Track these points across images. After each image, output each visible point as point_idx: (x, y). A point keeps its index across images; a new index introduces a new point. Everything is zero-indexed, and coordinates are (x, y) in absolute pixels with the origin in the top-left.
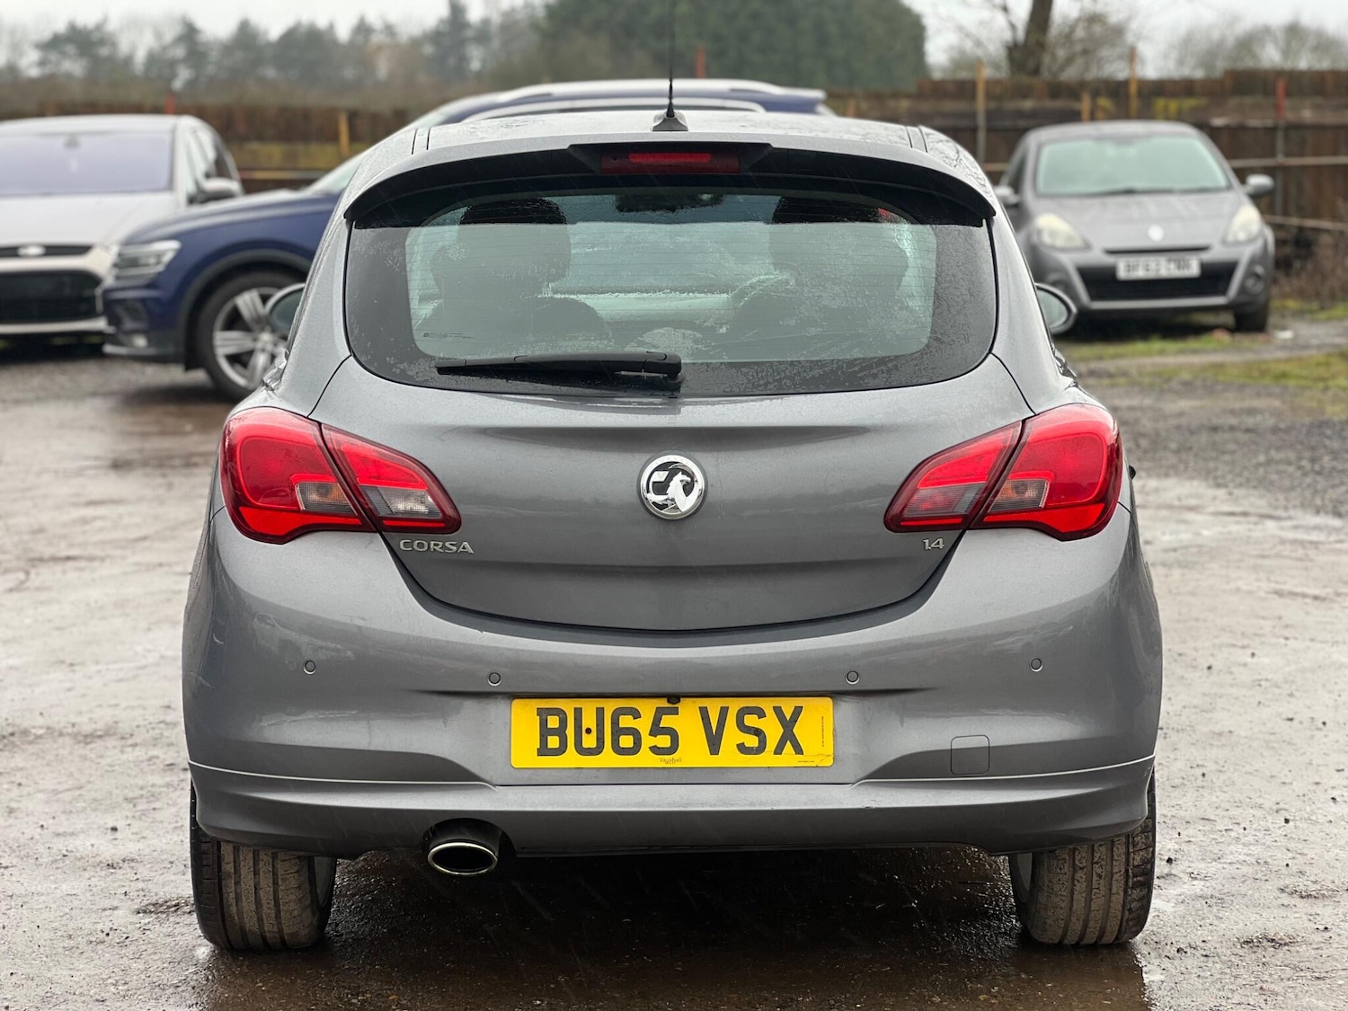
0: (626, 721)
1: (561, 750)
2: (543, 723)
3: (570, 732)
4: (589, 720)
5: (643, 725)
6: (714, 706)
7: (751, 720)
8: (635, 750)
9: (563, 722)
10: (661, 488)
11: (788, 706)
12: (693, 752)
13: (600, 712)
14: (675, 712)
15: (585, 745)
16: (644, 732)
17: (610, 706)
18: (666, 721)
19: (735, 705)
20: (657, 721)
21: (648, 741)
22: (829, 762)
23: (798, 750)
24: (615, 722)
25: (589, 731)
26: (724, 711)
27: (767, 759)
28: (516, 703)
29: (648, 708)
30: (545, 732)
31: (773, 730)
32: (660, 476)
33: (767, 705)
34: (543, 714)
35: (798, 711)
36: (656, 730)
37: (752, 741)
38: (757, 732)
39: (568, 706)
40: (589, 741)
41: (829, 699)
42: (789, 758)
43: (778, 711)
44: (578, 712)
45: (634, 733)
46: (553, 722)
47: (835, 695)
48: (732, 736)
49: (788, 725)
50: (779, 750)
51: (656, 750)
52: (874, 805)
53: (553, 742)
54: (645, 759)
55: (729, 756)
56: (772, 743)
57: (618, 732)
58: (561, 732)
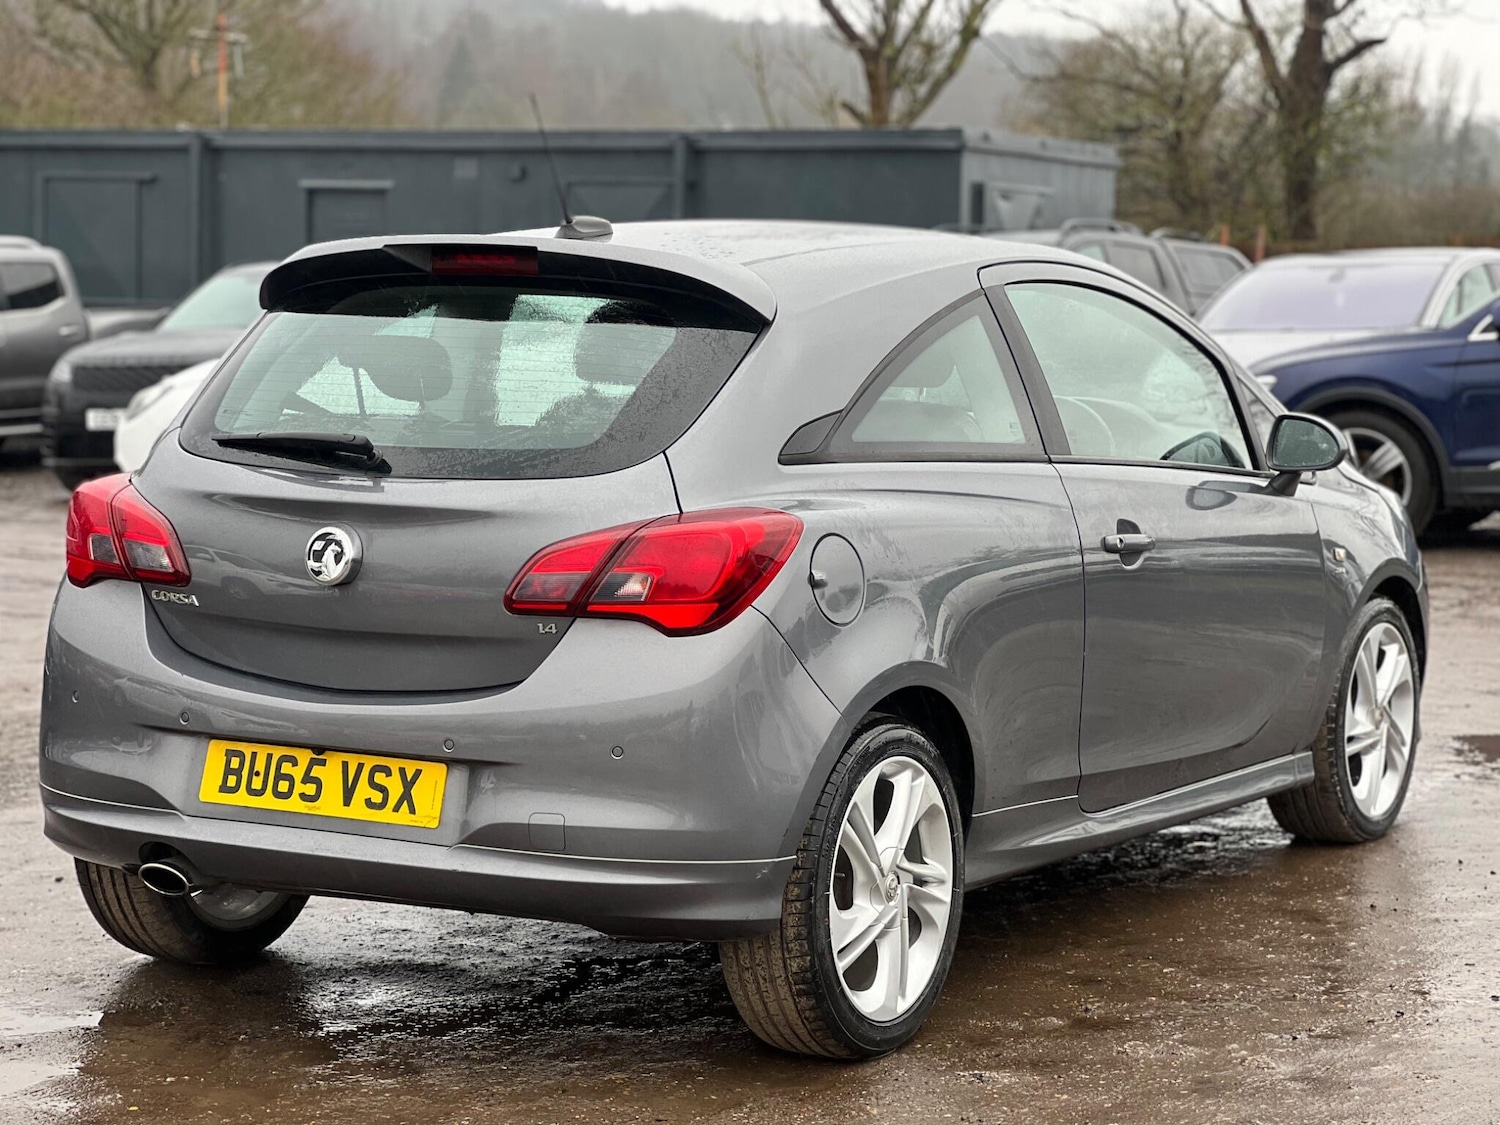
0: (286, 768)
1: (235, 790)
2: (228, 762)
3: (245, 773)
4: (260, 766)
5: (298, 773)
6: (353, 761)
7: (380, 778)
8: (287, 795)
9: (242, 764)
10: (318, 556)
11: (411, 767)
12: (331, 803)
13: (270, 757)
14: (323, 763)
15: (253, 787)
16: (298, 779)
17: (278, 752)
18: (316, 771)
19: (370, 762)
20: (309, 769)
21: (299, 788)
22: (434, 824)
23: (412, 811)
24: (279, 768)
25: (257, 774)
26: (361, 766)
27: (385, 816)
28: (213, 742)
29: (304, 757)
30: (228, 771)
31: (395, 788)
32: (318, 546)
33: (394, 764)
34: (230, 754)
35: (418, 773)
36: (307, 779)
37: (377, 797)
38: (383, 790)
39: (247, 749)
40: (257, 783)
41: (444, 766)
42: (403, 817)
43: (402, 771)
44: (254, 755)
45: (290, 779)
46: (235, 763)
47: (450, 763)
48: (363, 790)
49: (408, 785)
50: (396, 809)
51: (304, 797)
52: (461, 869)
53: (232, 781)
54: (294, 804)
55: (358, 810)
56: (392, 802)
57: (279, 777)
58: (238, 773)
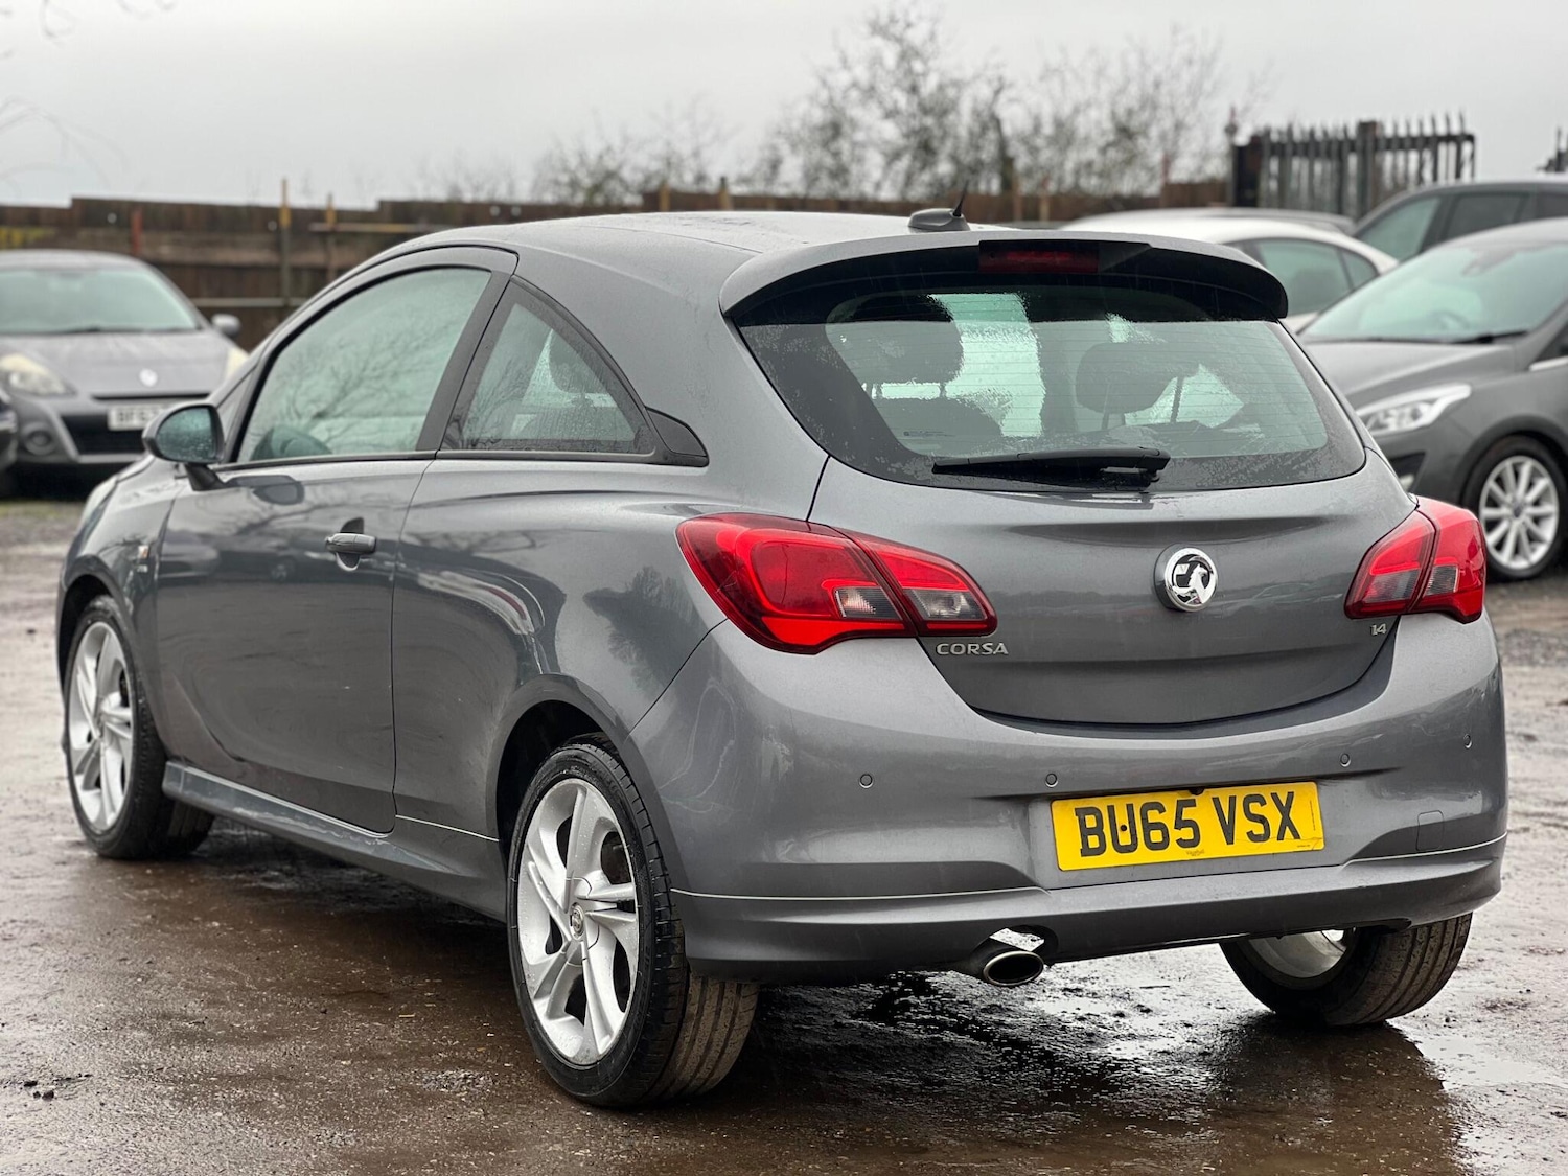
0: (1153, 817)
1: (1101, 850)
2: (1082, 823)
3: (1107, 830)
4: (1122, 818)
5: (1169, 818)
6: (1224, 795)
7: (1255, 808)
8: (1164, 845)
9: (1099, 820)
10: (1183, 581)
11: (1282, 791)
12: (1213, 844)
13: (1130, 808)
14: (1192, 804)
15: (1121, 843)
16: (1170, 825)
17: (1138, 801)
18: (1187, 814)
19: (1241, 793)
20: (1179, 814)
21: (1174, 835)
22: (1321, 846)
23: (1296, 836)
24: (1144, 819)
25: (1124, 828)
26: (1232, 800)
27: (1272, 846)
28: (1055, 803)
29: (1170, 801)
30: (1085, 832)
31: (1274, 817)
32: (1182, 569)
33: (1265, 791)
34: (1081, 814)
35: (1291, 796)
36: (1180, 823)
37: (1259, 829)
38: (1262, 820)
39: (1102, 804)
40: (1125, 838)
41: (1313, 783)
42: (1289, 845)
43: (1275, 797)
44: (1111, 809)
45: (1161, 826)
46: (1091, 822)
47: (1317, 779)
48: (1243, 825)
49: (1285, 810)
50: (1281, 837)
51: (1182, 843)
52: (1364, 885)
53: (1093, 841)
54: (1174, 853)
55: (1243, 847)
56: (1274, 831)
57: (1149, 827)
58: (1098, 831)
